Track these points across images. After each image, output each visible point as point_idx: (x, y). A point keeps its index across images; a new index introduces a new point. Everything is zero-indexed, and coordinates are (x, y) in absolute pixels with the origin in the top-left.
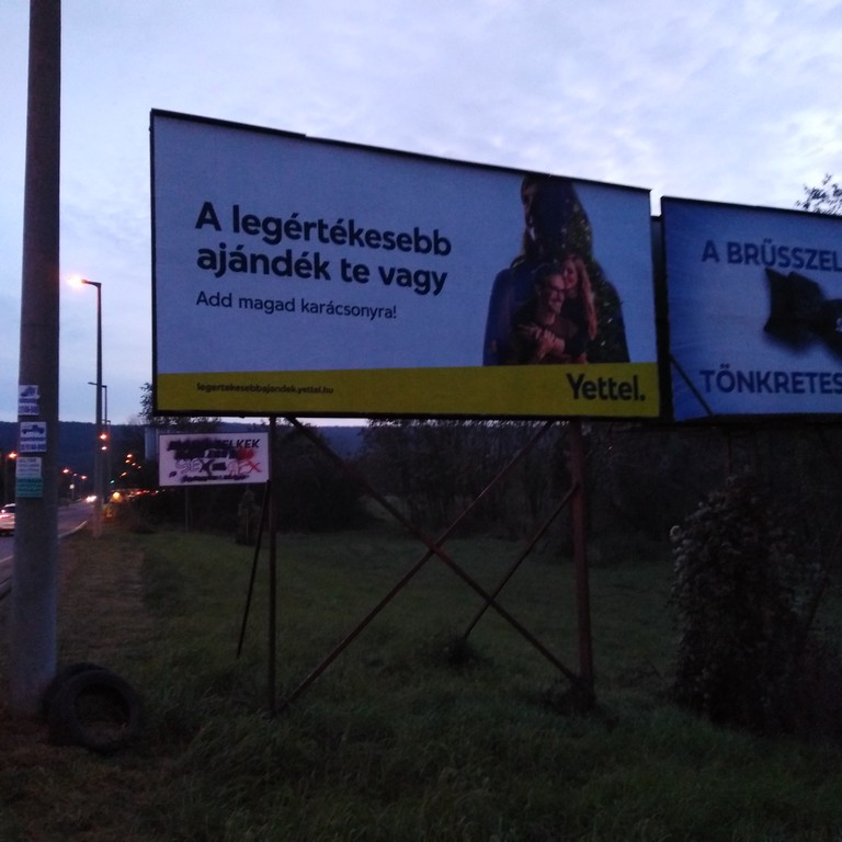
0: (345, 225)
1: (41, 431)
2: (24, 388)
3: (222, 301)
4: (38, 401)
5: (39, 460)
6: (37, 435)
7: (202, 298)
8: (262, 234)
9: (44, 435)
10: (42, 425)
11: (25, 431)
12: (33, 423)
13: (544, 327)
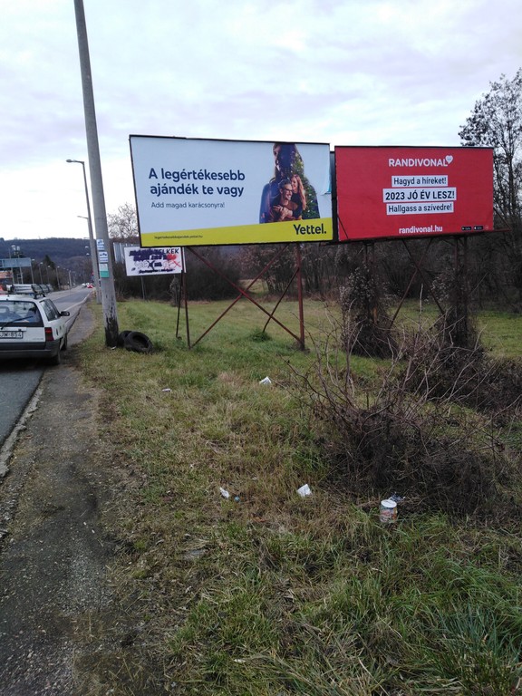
0: (203, 172)
3: (159, 205)
7: (153, 205)
8: (173, 178)
13: (284, 206)
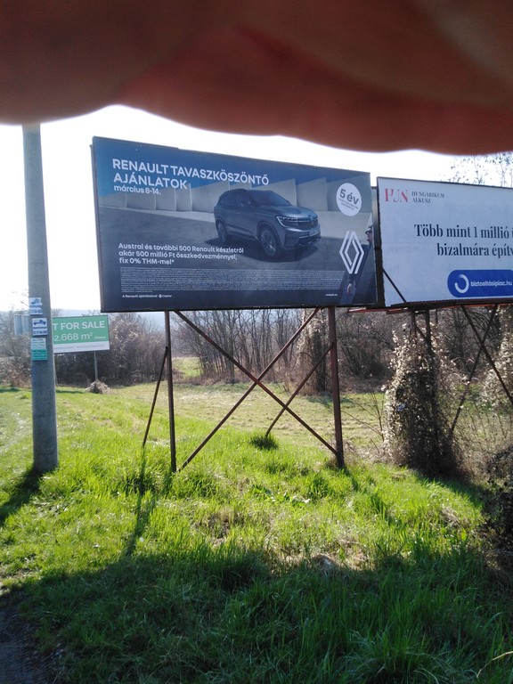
1: (44, 323)
2: (33, 299)
4: (41, 307)
5: (44, 339)
6: (42, 325)
9: (46, 325)
10: (45, 320)
11: (35, 324)
12: (39, 319)
